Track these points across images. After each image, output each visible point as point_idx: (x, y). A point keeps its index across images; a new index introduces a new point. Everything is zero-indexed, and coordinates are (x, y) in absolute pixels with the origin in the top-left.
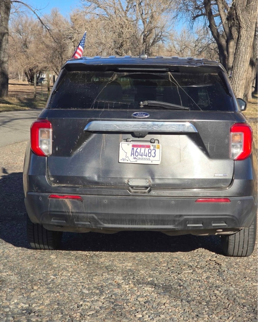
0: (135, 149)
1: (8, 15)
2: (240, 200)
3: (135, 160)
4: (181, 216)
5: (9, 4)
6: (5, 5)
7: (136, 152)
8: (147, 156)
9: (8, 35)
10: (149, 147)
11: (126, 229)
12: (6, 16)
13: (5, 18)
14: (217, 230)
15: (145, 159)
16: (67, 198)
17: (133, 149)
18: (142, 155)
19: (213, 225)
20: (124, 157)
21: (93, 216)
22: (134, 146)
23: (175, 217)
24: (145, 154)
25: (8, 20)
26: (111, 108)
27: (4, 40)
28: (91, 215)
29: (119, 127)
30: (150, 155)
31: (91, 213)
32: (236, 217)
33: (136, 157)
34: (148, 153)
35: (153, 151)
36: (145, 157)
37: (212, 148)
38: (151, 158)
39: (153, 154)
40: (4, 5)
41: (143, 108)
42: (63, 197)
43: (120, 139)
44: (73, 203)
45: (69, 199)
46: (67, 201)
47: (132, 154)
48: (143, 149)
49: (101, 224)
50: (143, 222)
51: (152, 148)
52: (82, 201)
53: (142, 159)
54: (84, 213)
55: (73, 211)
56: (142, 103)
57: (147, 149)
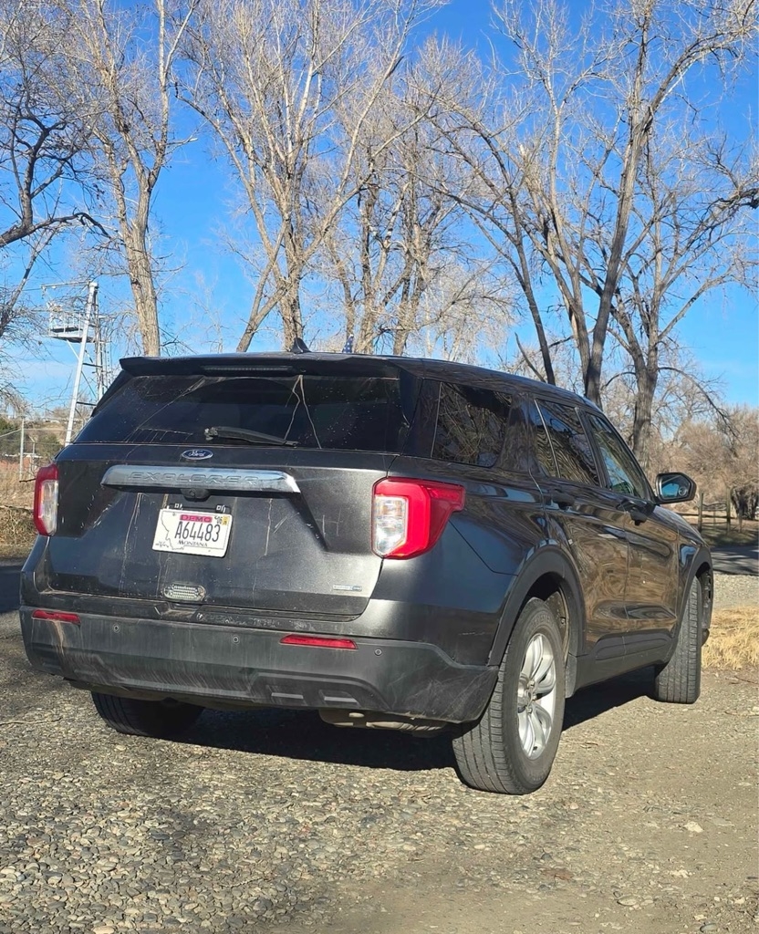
0: (185, 523)
1: (652, 392)
2: (382, 648)
3: (182, 545)
4: (251, 670)
5: (654, 373)
6: (647, 374)
7: (185, 529)
8: (204, 539)
9: (650, 424)
10: (209, 520)
11: (170, 693)
12: (647, 392)
13: (646, 396)
14: (351, 714)
15: (199, 545)
16: (57, 618)
17: (181, 523)
18: (194, 537)
19: (326, 698)
20: (163, 540)
21: (95, 659)
22: (182, 517)
23: (240, 672)
24: (200, 535)
25: (651, 399)
26: (156, 441)
27: (641, 432)
28: (93, 656)
29: (154, 478)
30: (208, 538)
31: (93, 652)
32: (371, 685)
33: (184, 540)
34: (205, 532)
35: (216, 530)
36: (197, 540)
37: (331, 529)
38: (210, 543)
39: (214, 536)
40: (644, 375)
41: (209, 442)
42: (52, 615)
43: (165, 503)
44: (66, 628)
45: (61, 620)
46: (57, 623)
47: (177, 533)
48: (198, 524)
49: (116, 679)
50: (186, 678)
51: (214, 522)
52: (79, 626)
53: (193, 545)
54: (81, 650)
55: (66, 645)
56: (207, 431)
57: (205, 525)
